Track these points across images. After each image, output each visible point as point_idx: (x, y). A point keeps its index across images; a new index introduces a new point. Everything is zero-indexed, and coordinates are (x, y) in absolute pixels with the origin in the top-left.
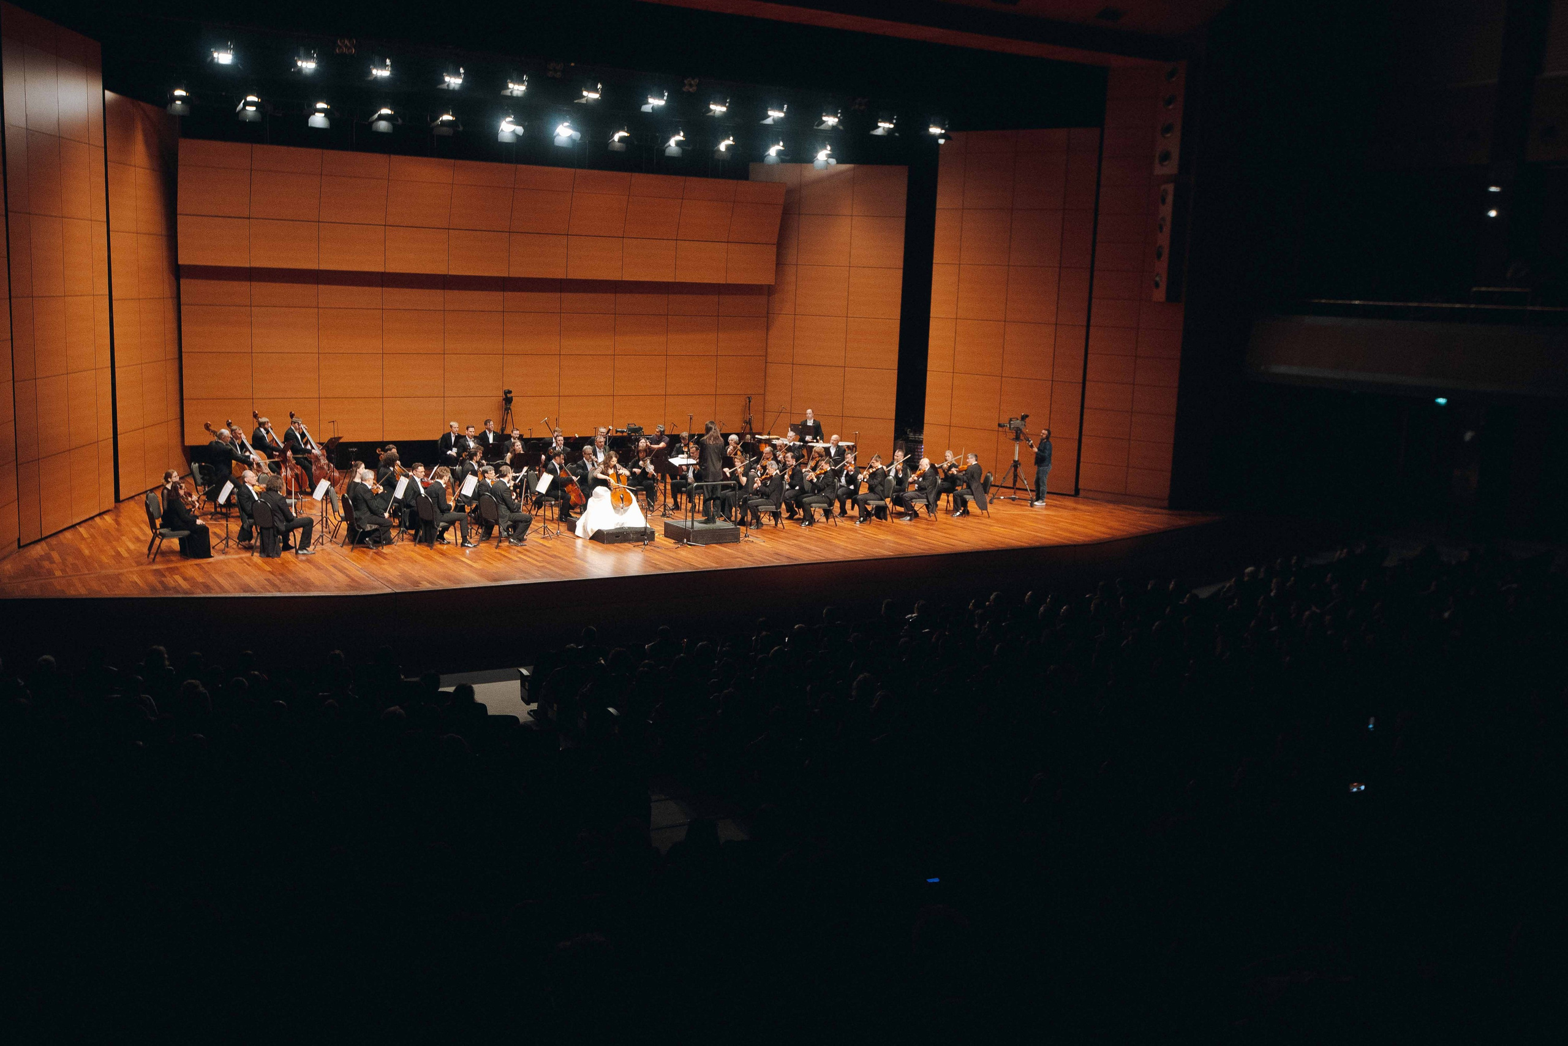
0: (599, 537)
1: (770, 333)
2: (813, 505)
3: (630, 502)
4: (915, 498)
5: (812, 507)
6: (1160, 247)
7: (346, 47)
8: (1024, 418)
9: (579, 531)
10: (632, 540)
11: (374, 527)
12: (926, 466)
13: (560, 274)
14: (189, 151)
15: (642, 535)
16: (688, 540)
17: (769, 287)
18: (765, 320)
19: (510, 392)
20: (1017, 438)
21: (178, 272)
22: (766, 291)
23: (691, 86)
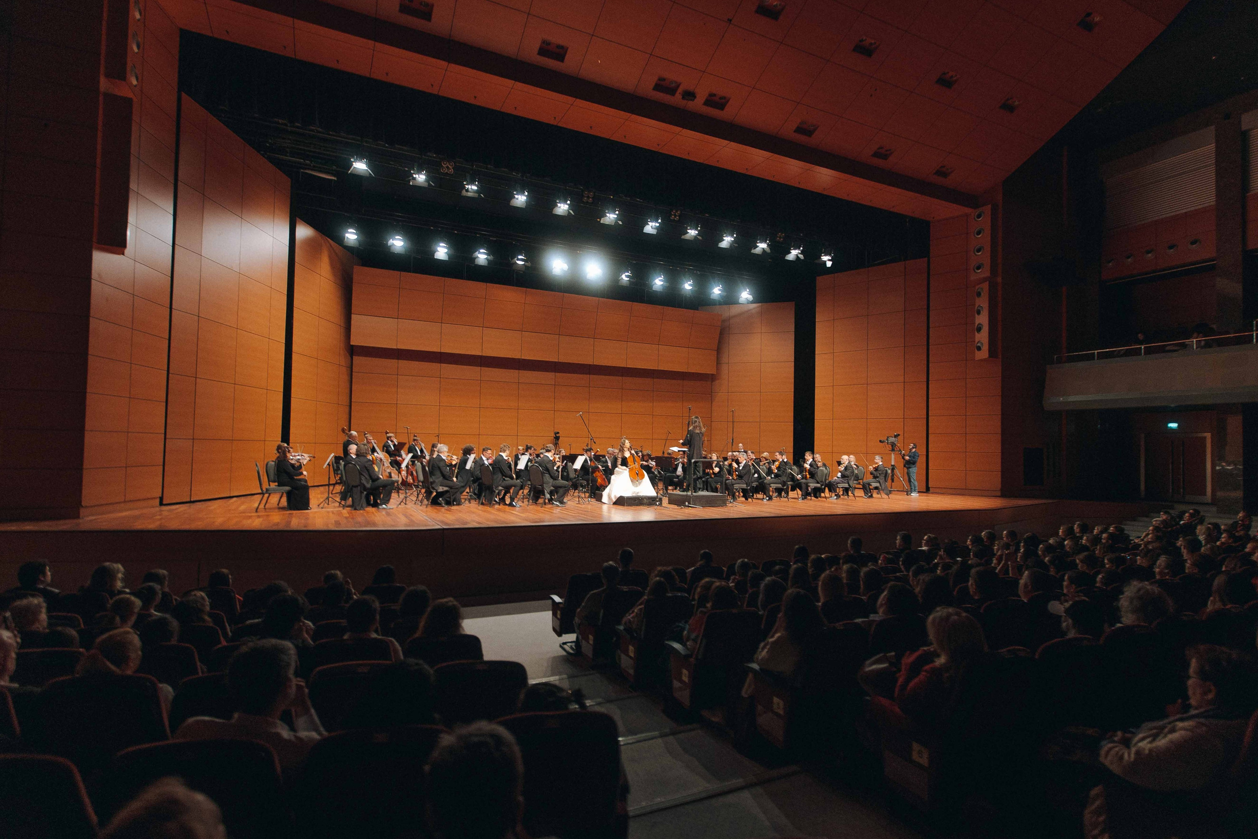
0: (621, 502)
1: (714, 403)
2: (772, 485)
3: (643, 477)
4: (840, 483)
5: (771, 487)
6: (979, 324)
7: (448, 167)
8: (896, 436)
9: (605, 499)
10: (645, 504)
11: (446, 489)
12: (846, 460)
13: (588, 361)
14: (361, 274)
15: (653, 501)
16: (689, 503)
17: (712, 375)
18: (709, 396)
19: (558, 433)
20: (893, 450)
21: (353, 351)
22: (711, 378)
23: (675, 216)
